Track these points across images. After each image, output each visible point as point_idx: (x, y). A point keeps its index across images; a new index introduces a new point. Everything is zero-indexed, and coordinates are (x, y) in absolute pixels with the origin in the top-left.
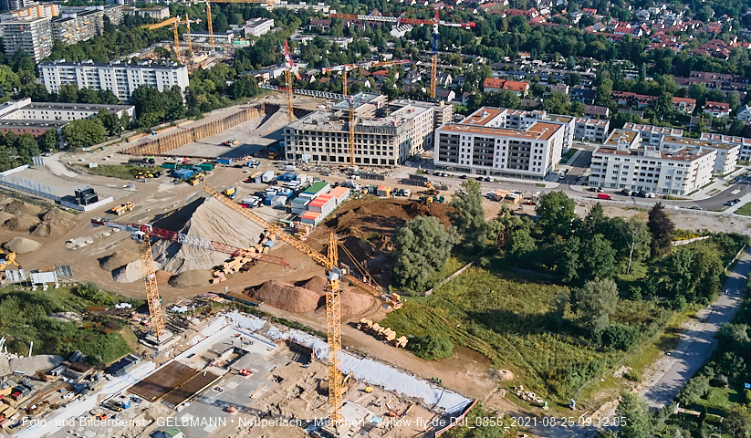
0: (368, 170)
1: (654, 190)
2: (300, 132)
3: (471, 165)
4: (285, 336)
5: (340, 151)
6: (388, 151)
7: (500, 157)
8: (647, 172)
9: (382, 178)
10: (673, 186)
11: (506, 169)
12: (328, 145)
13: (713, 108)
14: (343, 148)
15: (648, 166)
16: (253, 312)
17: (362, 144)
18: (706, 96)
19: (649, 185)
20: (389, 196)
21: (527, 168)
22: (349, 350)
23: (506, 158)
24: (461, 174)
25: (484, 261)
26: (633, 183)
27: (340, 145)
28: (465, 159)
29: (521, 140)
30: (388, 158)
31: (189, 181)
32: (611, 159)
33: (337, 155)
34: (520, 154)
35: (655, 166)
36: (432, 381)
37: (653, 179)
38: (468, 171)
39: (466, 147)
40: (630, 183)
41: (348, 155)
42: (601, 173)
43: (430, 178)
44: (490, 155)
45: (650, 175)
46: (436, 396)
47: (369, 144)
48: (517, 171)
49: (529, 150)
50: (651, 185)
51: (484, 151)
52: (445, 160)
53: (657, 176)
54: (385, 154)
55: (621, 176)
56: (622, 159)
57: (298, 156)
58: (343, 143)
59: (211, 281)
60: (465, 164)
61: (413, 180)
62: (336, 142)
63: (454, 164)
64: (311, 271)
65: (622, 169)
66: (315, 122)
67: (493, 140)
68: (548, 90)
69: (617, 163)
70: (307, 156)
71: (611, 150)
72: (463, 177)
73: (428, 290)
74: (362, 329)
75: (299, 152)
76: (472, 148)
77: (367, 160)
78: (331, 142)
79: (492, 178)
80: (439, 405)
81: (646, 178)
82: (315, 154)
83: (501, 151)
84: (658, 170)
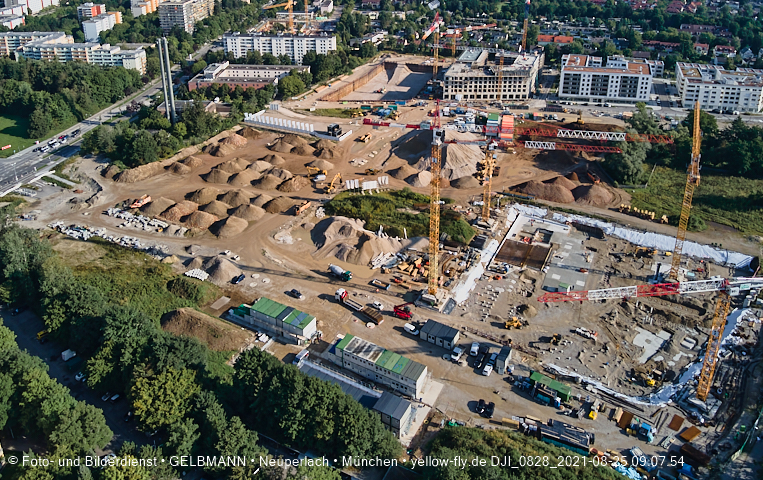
0: (510, 103)
1: (735, 109)
2: (456, 78)
3: (589, 96)
4: (570, 220)
5: (485, 91)
6: (522, 88)
7: (613, 89)
8: (730, 96)
9: (527, 108)
10: (750, 106)
11: (618, 98)
12: (476, 86)
13: (723, 50)
14: (487, 88)
15: (730, 91)
16: (533, 204)
17: (503, 84)
18: (713, 41)
19: (731, 105)
20: (543, 120)
21: (635, 96)
22: (629, 227)
23: (618, 89)
24: (583, 103)
25: (667, 161)
26: (720, 104)
27: (485, 86)
28: (585, 92)
29: (629, 75)
30: (521, 94)
31: (390, 117)
32: (702, 87)
33: (482, 94)
34: (629, 86)
35: (736, 91)
36: (712, 245)
37: (735, 101)
38: (588, 100)
39: (586, 83)
40: (717, 104)
41: (492, 93)
42: (694, 98)
43: (563, 106)
44: (605, 88)
45: (732, 98)
46: (723, 255)
47: (507, 84)
48: (627, 98)
49: (636, 82)
50: (734, 105)
51: (600, 85)
52: (567, 92)
53: (737, 98)
54: (519, 91)
55: (710, 99)
56: (711, 87)
57: (453, 97)
58: (488, 84)
59: (481, 184)
60: (584, 96)
61: (551, 108)
62: (483, 84)
63: (575, 96)
64: (542, 174)
65: (711, 94)
66: (463, 71)
67: (608, 76)
68: (586, 42)
69: (707, 90)
70: (460, 96)
71: (700, 81)
72: (586, 105)
73: (644, 183)
74: (623, 212)
75: (454, 93)
76: (590, 83)
77: (505, 96)
78: (478, 84)
79: (610, 105)
80: (729, 261)
81: (729, 100)
82: (466, 93)
83: (614, 84)
84: (739, 94)
